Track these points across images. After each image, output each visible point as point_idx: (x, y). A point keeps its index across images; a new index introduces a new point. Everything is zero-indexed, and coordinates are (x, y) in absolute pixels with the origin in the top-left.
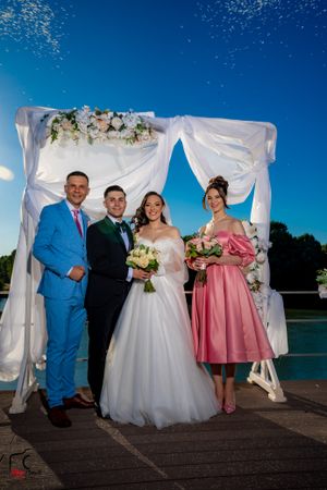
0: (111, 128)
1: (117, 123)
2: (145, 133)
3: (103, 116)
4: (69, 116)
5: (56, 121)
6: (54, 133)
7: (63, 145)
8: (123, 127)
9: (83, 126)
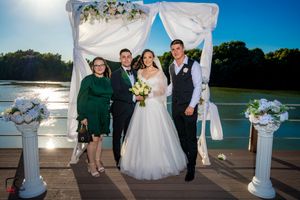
0: (117, 12)
1: (120, 9)
2: (138, 14)
3: (113, 6)
4: (93, 7)
5: (87, 9)
6: (86, 17)
7: (92, 23)
8: (124, 11)
9: (101, 12)
